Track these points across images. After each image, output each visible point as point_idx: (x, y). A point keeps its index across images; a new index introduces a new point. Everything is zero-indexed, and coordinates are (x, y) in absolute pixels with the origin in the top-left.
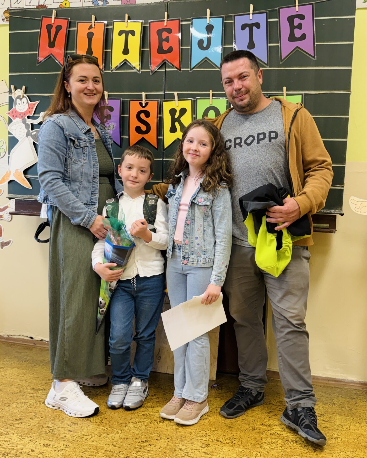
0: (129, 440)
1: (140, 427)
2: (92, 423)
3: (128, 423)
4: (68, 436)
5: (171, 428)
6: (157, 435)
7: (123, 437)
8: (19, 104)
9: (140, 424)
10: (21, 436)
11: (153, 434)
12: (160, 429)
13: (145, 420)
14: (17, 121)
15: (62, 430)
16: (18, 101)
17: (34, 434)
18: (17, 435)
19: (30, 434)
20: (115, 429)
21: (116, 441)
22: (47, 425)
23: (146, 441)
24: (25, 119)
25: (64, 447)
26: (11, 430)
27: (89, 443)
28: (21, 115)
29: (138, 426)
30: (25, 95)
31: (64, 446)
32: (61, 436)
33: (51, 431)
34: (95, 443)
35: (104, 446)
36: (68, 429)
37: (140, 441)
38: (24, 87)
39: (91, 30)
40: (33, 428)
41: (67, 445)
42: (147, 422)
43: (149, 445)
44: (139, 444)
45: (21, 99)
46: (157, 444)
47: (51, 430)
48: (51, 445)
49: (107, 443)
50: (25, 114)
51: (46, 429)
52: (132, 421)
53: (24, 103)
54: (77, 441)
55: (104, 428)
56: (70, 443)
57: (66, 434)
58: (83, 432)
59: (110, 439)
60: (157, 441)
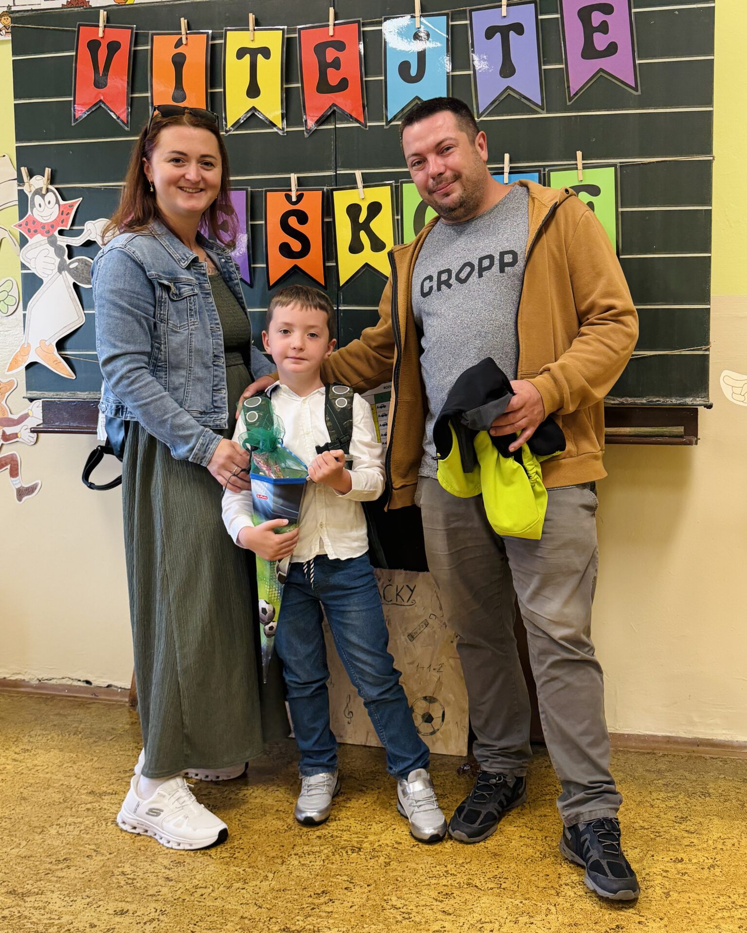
0: (289, 892)
1: (312, 863)
2: (213, 861)
3: (286, 857)
4: (165, 890)
5: (376, 863)
6: (345, 878)
7: (276, 888)
8: (40, 206)
9: (312, 857)
10: (68, 895)
11: (338, 877)
12: (352, 865)
13: (322, 848)
14: (38, 241)
15: (152, 879)
16: (38, 199)
17: (94, 890)
18: (60, 894)
19: (87, 890)
20: (261, 871)
21: (262, 897)
22: (120, 870)
23: (323, 892)
24: (53, 235)
25: (157, 914)
26: (48, 884)
27: (208, 904)
28: (46, 229)
29: (308, 862)
30: (51, 187)
31: (156, 911)
32: (151, 892)
33: (130, 881)
34: (219, 903)
35: (239, 907)
36: (164, 875)
37: (313, 894)
38: (48, 171)
39: (180, 50)
40: (93, 877)
41: (163, 910)
42: (326, 851)
43: (331, 900)
44: (311, 899)
45: (43, 196)
46: (345, 899)
47: (129, 879)
48: (131, 912)
49: (244, 901)
50: (52, 226)
51: (119, 877)
52: (295, 852)
53: (49, 202)
54: (184, 900)
55: (237, 869)
56: (169, 906)
57: (160, 887)
58: (195, 881)
59: (251, 893)
60: (346, 891)
